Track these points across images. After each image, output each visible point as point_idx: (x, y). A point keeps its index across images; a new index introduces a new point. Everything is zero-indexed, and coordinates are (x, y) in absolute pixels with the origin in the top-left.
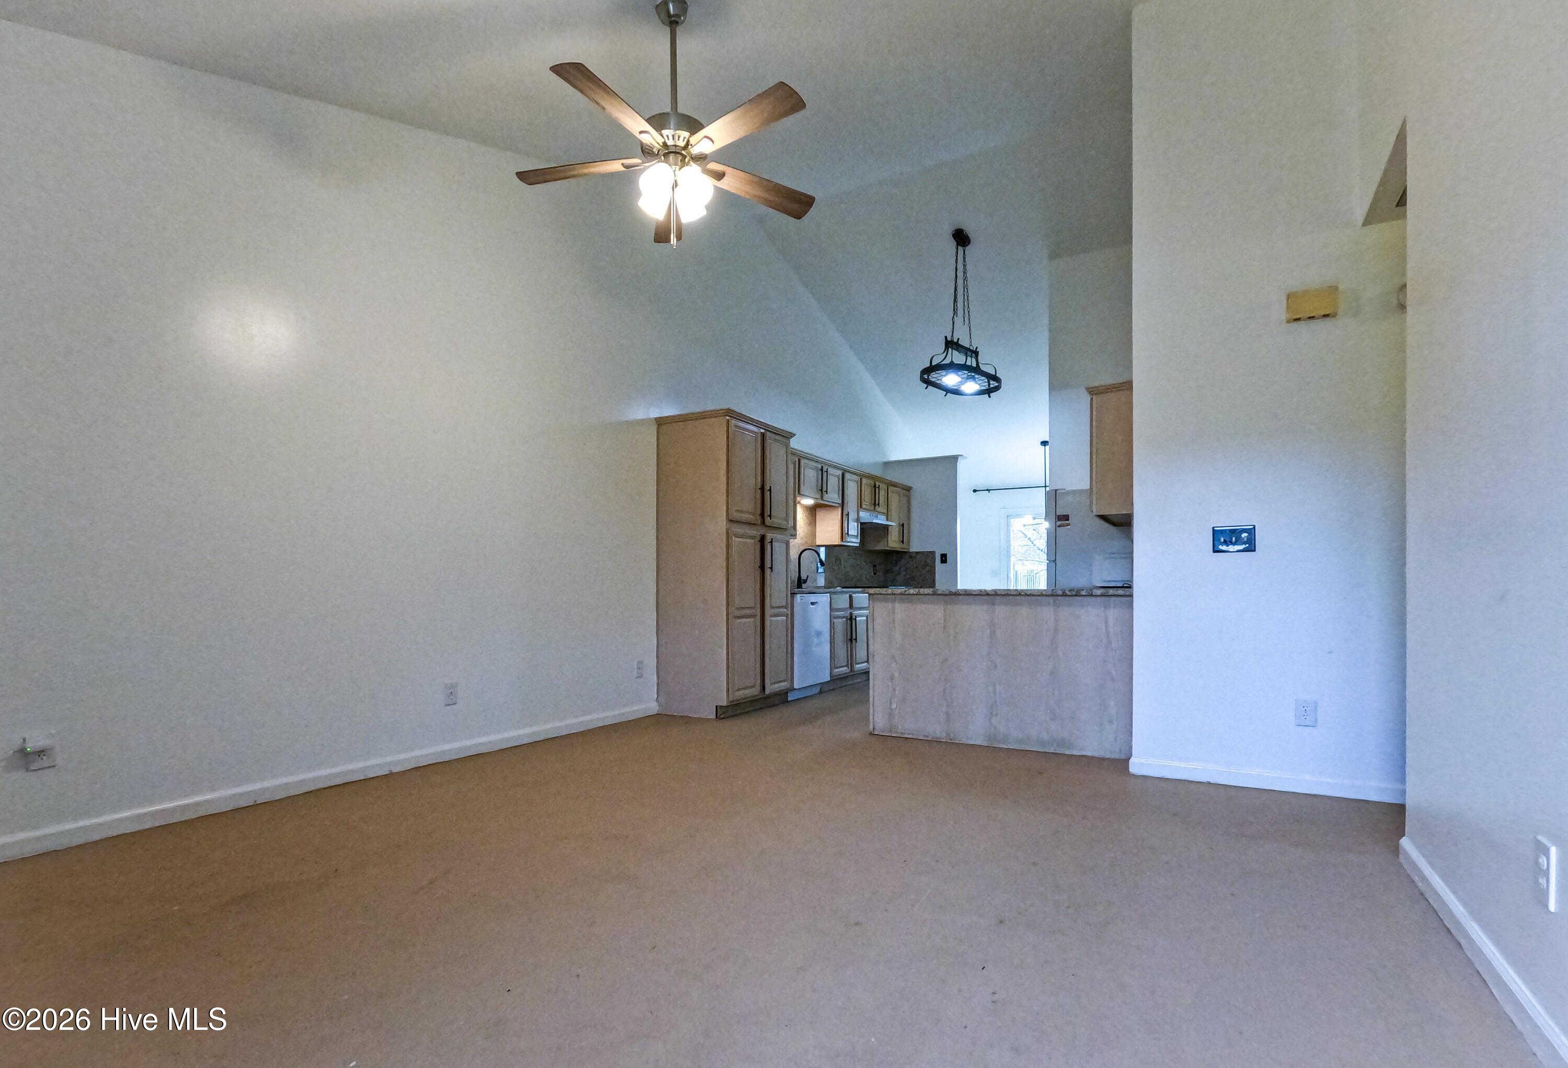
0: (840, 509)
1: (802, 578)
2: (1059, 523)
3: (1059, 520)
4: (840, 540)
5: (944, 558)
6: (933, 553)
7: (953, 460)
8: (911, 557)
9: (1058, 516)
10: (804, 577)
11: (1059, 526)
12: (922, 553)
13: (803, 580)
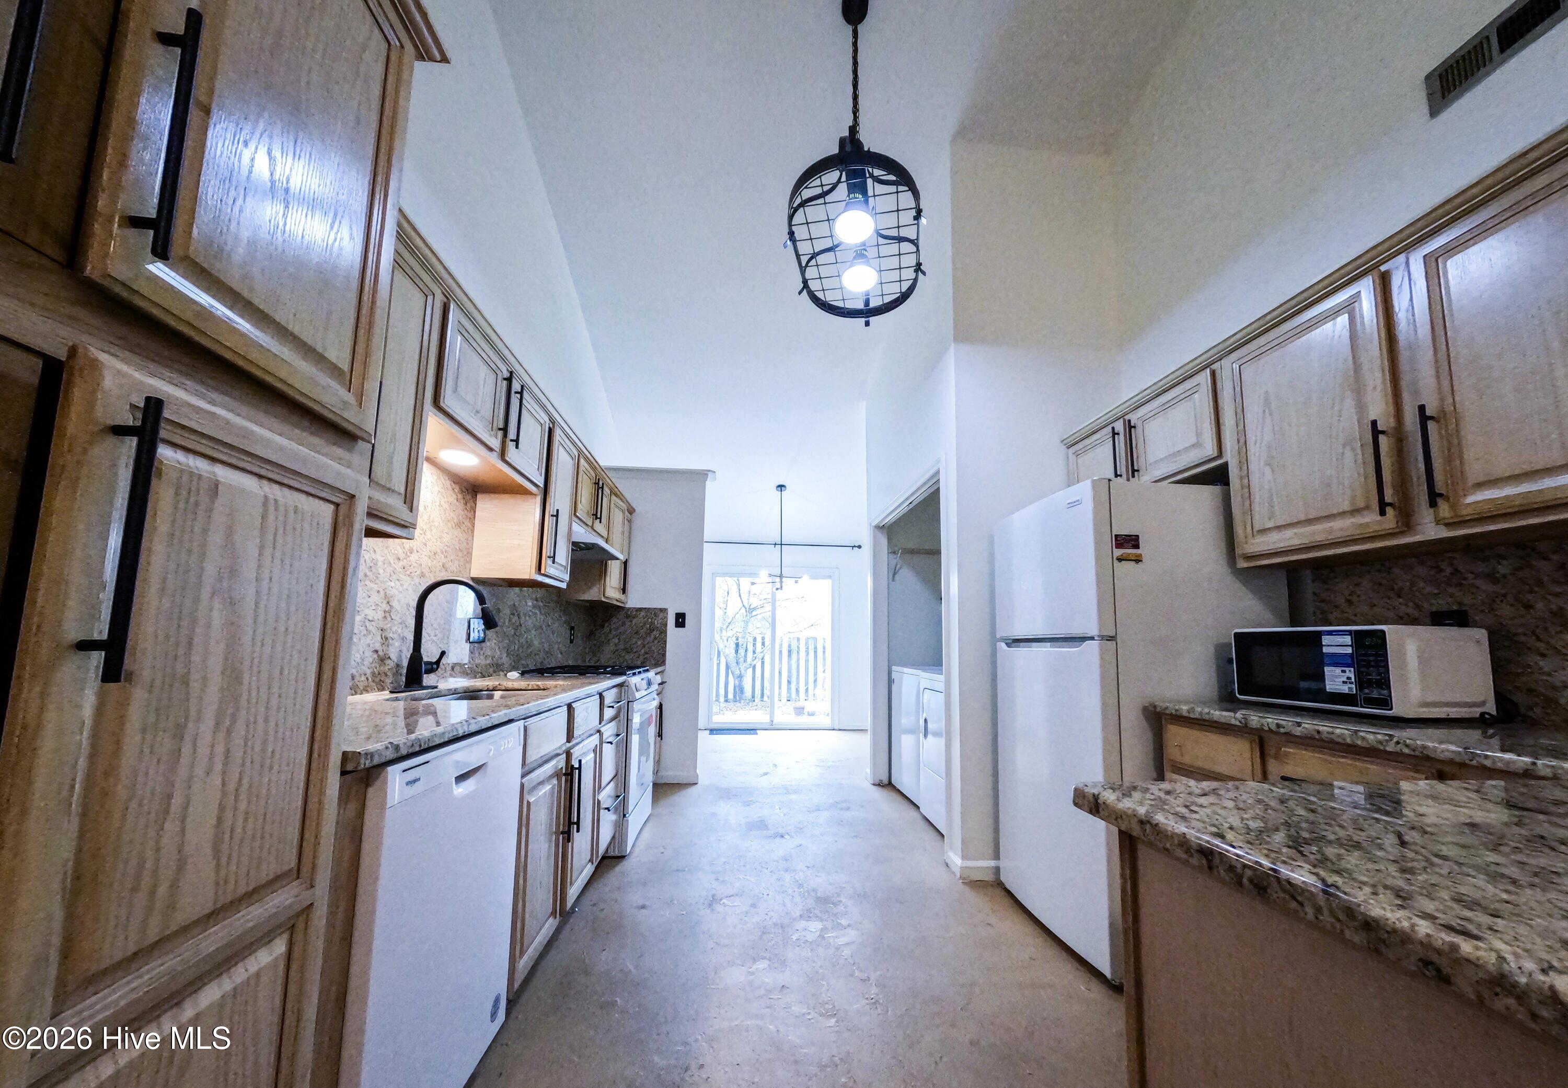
0: (538, 500)
1: (425, 659)
2: (1118, 552)
3: (1119, 546)
4: (533, 570)
5: (681, 620)
6: (664, 611)
7: (700, 477)
8: (628, 617)
9: (1116, 536)
10: (429, 653)
11: (1120, 560)
12: (647, 610)
13: (428, 663)
